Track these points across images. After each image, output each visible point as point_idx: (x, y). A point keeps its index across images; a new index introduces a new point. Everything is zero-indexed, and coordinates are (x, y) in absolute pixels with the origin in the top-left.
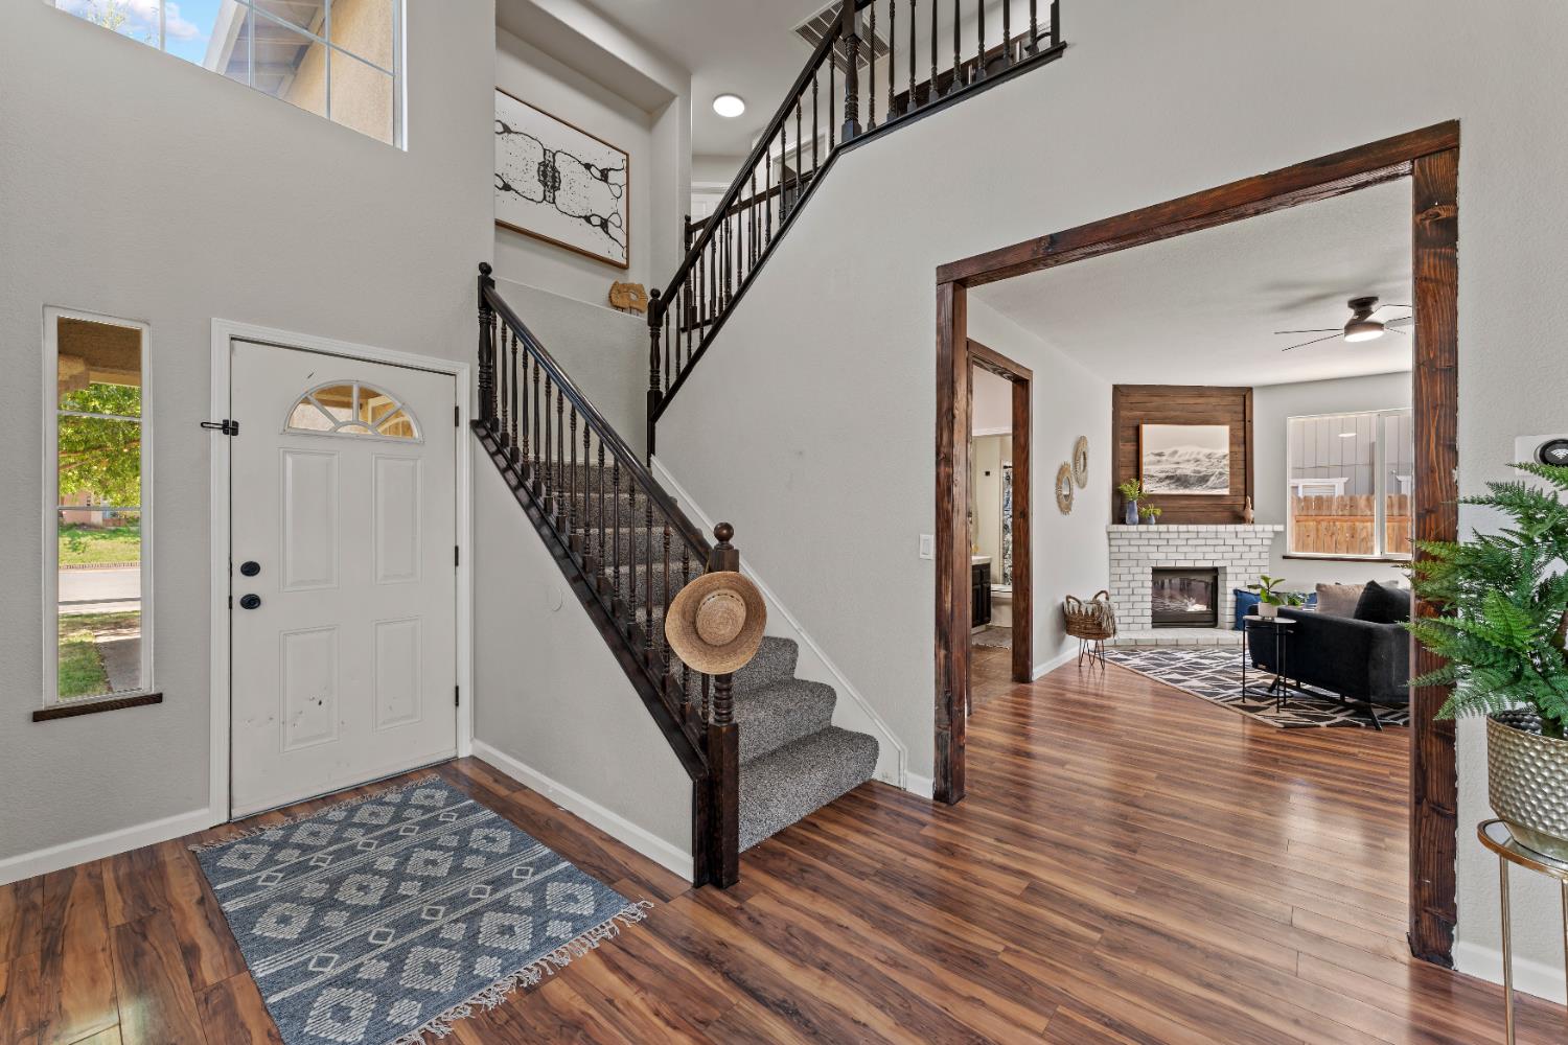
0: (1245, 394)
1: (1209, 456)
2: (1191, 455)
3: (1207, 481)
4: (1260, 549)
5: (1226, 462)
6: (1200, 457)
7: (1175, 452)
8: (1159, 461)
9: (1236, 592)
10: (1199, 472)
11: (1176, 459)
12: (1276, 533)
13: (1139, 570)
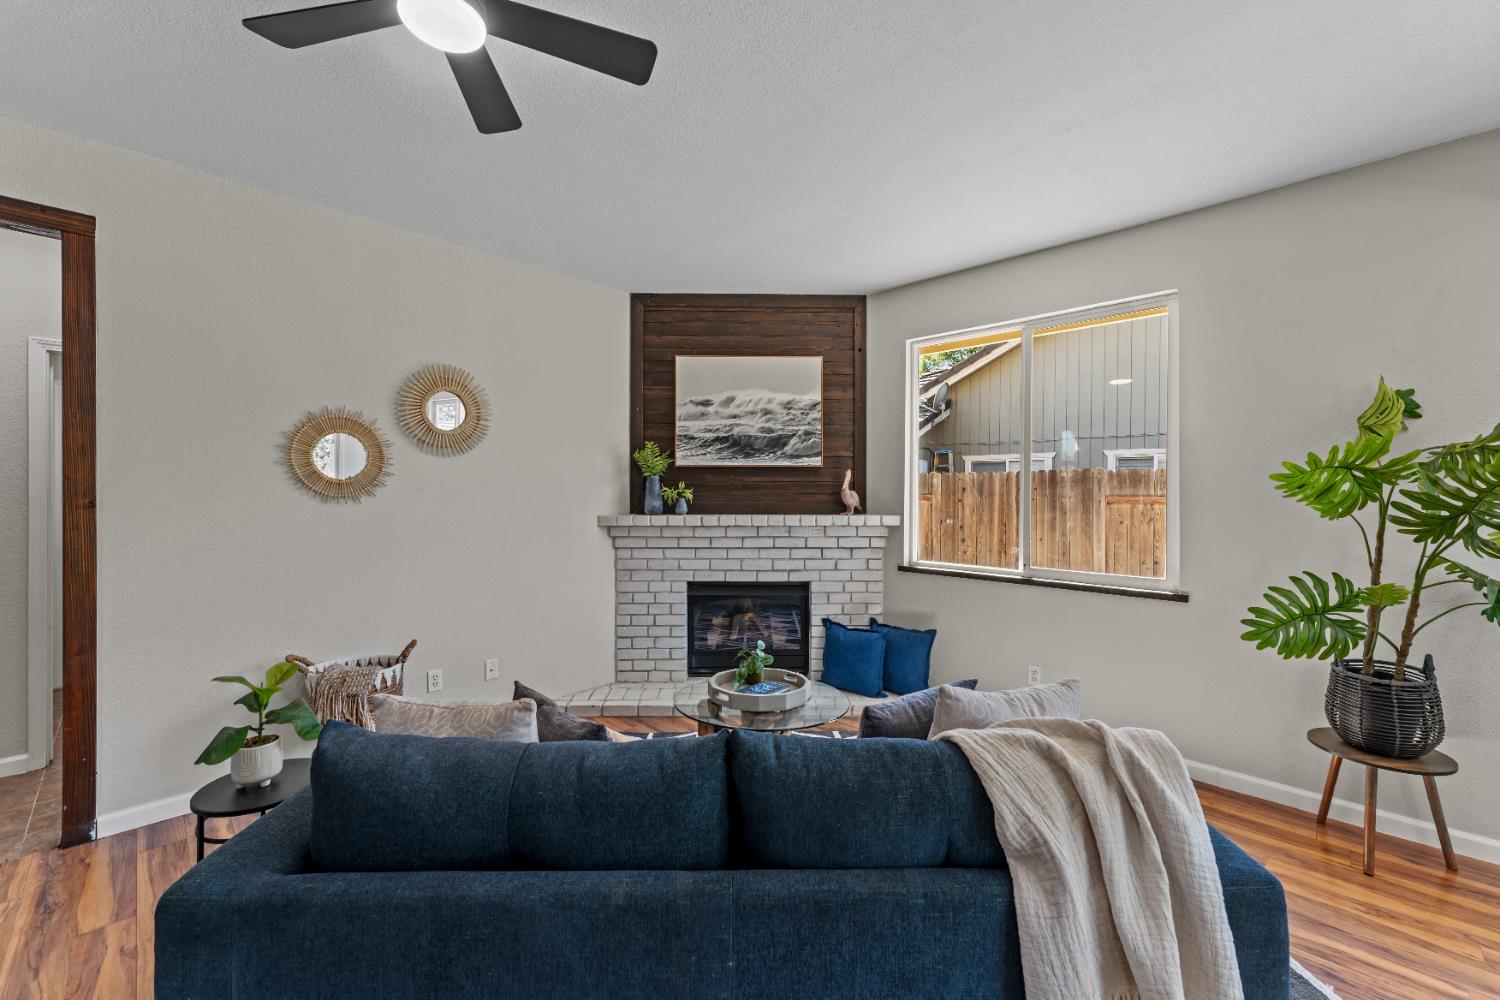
0: (853, 306)
1: (788, 406)
2: (757, 404)
3: (785, 444)
4: (867, 554)
5: (817, 414)
6: (773, 406)
7: (731, 400)
8: (703, 414)
9: (826, 622)
10: (771, 431)
11: (732, 410)
12: (892, 529)
13: (666, 586)
